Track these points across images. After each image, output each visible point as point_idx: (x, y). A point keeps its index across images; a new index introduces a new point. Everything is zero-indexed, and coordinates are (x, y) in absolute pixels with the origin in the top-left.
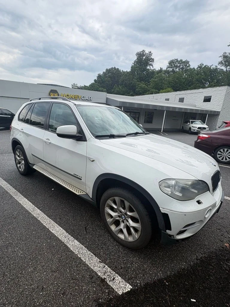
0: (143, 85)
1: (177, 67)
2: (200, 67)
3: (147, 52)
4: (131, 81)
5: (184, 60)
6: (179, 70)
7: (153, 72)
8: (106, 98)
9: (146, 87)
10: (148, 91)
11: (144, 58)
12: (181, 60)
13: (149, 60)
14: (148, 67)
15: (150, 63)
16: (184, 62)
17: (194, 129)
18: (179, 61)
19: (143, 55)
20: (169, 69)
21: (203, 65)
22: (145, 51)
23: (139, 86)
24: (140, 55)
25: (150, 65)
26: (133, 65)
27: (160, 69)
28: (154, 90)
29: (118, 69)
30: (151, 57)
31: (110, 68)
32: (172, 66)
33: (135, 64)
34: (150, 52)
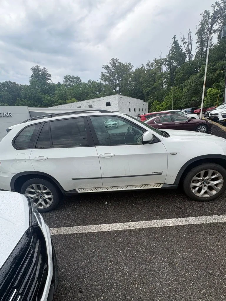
0: (47, 97)
1: (72, 82)
2: (90, 81)
3: (41, 67)
4: (35, 95)
5: (75, 76)
6: (74, 84)
7: (54, 86)
8: (28, 112)
9: (52, 99)
10: (55, 102)
11: (40, 73)
12: (73, 77)
13: (46, 75)
14: (47, 82)
15: (48, 78)
16: (76, 78)
17: (110, 125)
18: (72, 77)
19: (39, 71)
20: (66, 83)
21: (91, 80)
22: (39, 67)
23: (45, 99)
24: (36, 70)
25: (48, 79)
26: (31, 79)
27: (58, 83)
28: (61, 101)
29: (14, 83)
30: (47, 72)
31: (4, 81)
32: (67, 80)
33: (33, 78)
34: (45, 68)
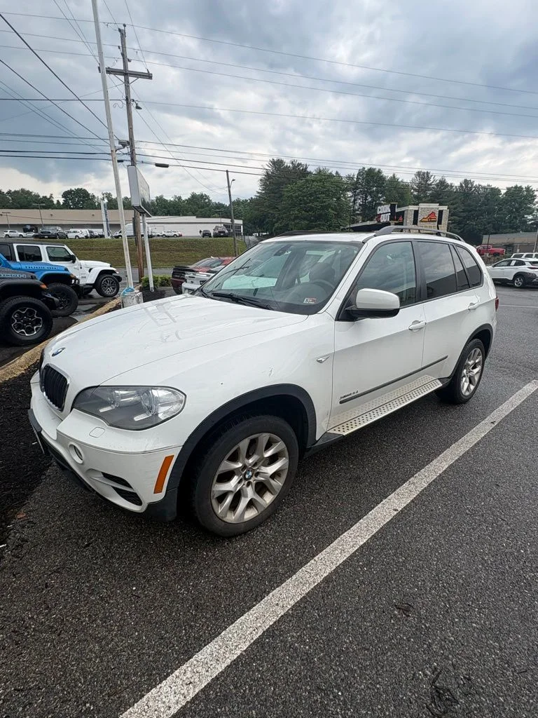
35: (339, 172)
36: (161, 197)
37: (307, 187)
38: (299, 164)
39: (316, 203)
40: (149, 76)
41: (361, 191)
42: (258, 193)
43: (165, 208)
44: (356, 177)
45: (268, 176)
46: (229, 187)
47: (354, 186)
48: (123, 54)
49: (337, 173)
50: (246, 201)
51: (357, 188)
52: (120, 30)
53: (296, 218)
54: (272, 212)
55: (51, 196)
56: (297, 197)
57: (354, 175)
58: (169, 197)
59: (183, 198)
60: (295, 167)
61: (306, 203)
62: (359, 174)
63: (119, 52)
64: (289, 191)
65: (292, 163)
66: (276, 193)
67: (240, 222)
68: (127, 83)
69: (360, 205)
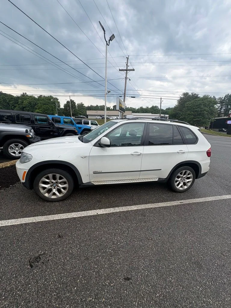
35: (215, 96)
36: (142, 107)
37: (196, 103)
38: (195, 94)
39: (198, 109)
40: (134, 70)
41: (225, 104)
42: (176, 105)
43: (142, 110)
44: (223, 98)
45: (181, 99)
46: (161, 103)
47: (222, 102)
48: (127, 65)
49: (214, 97)
50: (172, 108)
51: (224, 103)
52: (127, 58)
53: (189, 114)
54: (180, 112)
55: (110, 107)
56: (190, 107)
57: (222, 97)
58: (144, 107)
59: (149, 108)
60: (193, 95)
61: (194, 109)
62: (225, 97)
63: (126, 64)
64: (187, 105)
65: (192, 93)
66: (183, 105)
67: (168, 116)
68: (127, 73)
69: (224, 110)
